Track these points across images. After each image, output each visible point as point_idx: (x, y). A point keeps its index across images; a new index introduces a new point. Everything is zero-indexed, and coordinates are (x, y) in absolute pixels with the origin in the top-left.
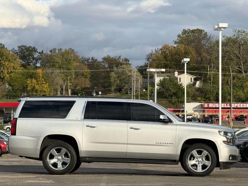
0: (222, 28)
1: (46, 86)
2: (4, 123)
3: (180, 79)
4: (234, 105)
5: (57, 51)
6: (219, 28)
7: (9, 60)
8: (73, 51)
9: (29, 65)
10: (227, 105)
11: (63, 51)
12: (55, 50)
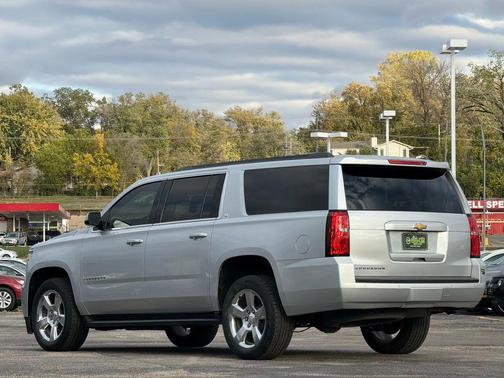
0: (456, 48)
1: (114, 168)
2: (28, 244)
3: (382, 151)
4: (491, 204)
5: (134, 98)
6: (450, 48)
7: (39, 118)
8: (166, 97)
9: (78, 127)
10: (476, 204)
11: (147, 98)
12: (129, 95)
